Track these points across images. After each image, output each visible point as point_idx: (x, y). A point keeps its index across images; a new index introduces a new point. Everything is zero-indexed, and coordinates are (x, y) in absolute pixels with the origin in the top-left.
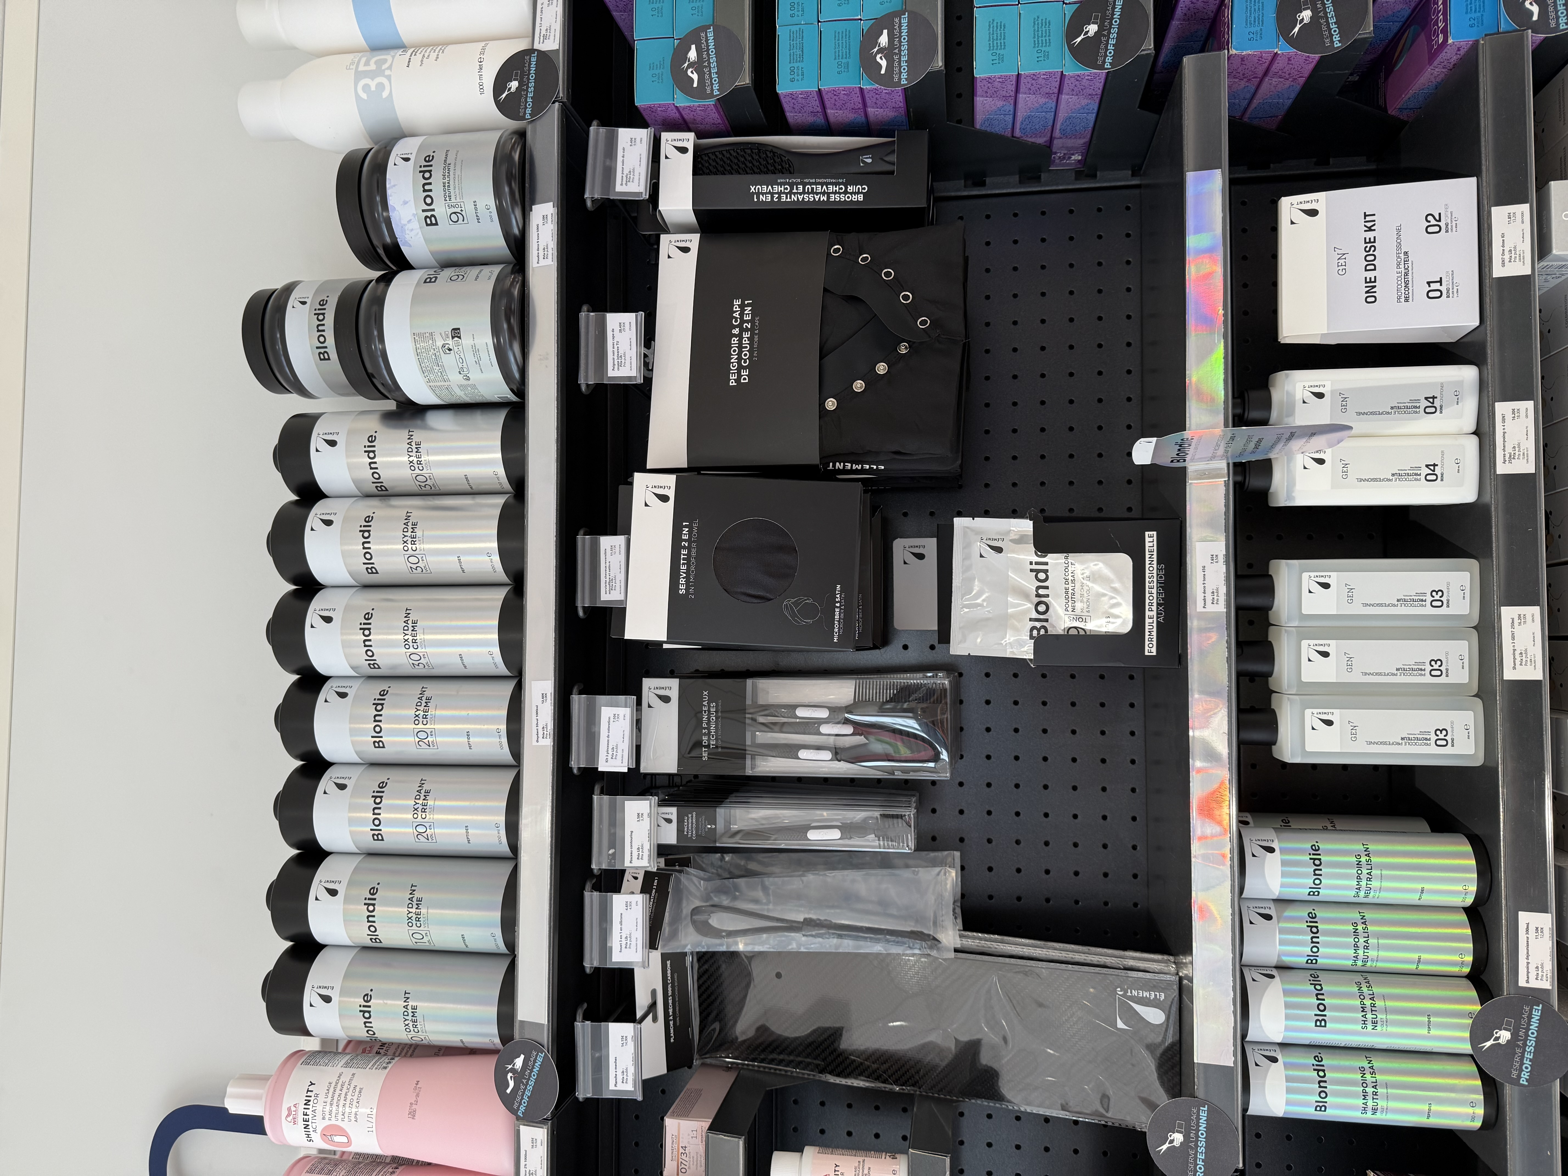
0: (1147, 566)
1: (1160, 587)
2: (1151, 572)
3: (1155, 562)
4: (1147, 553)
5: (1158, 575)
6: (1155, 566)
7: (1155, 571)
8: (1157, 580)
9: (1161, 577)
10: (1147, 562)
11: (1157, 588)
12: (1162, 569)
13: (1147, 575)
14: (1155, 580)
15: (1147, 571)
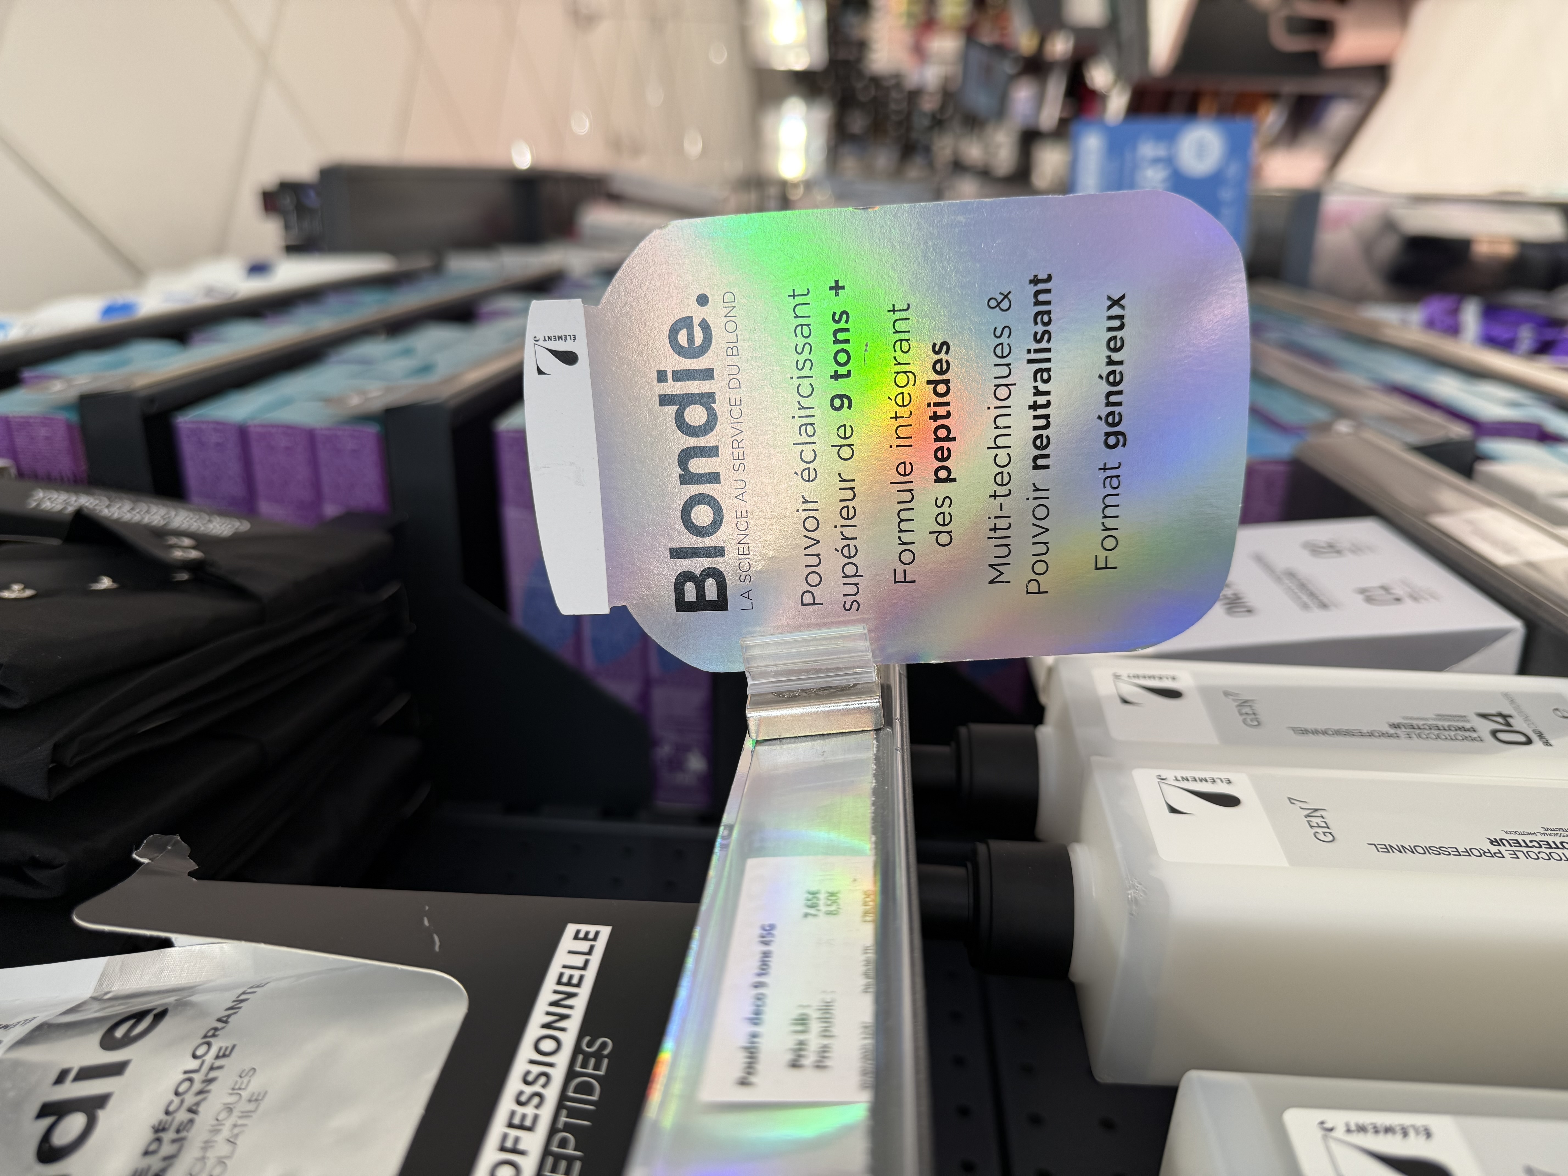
0: (533, 1030)
1: (567, 1128)
2: (543, 1058)
3: (573, 1025)
4: (550, 983)
5: (571, 1074)
6: (569, 1039)
7: (562, 1060)
8: (563, 1097)
9: (585, 1088)
10: (539, 1015)
11: (553, 1130)
12: (598, 1056)
13: (521, 1065)
14: (552, 1094)
15: (525, 1051)
